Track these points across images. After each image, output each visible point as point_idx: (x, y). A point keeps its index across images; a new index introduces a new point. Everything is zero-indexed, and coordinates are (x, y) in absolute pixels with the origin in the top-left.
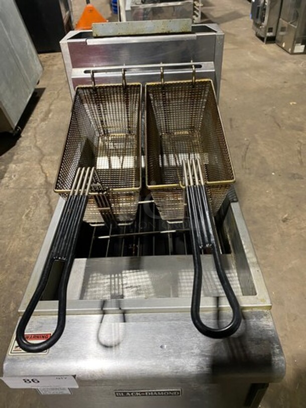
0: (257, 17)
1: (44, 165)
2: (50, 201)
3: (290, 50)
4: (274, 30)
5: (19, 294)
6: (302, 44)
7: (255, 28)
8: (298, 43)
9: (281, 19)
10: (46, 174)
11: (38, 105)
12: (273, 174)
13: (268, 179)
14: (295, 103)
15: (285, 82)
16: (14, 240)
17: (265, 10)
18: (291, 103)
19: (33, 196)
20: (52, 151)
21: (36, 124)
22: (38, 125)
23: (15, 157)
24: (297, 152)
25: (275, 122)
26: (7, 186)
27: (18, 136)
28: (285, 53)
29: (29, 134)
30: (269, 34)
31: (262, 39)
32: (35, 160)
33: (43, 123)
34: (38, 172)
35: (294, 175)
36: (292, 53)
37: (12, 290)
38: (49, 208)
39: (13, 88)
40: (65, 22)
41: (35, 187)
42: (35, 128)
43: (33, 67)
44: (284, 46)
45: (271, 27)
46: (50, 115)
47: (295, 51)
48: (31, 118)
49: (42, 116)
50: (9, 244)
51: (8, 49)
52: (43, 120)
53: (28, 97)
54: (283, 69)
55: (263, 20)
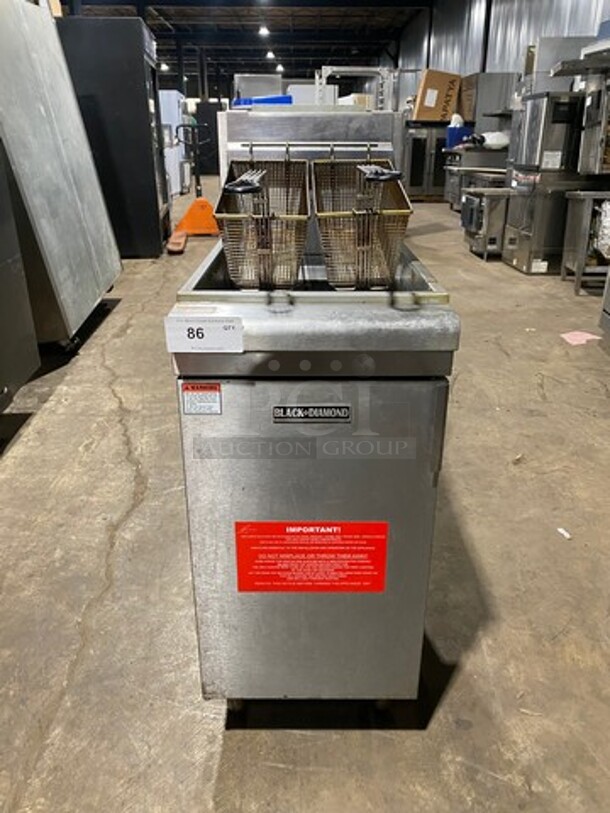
0: (471, 222)
1: (118, 389)
2: (126, 431)
3: (525, 268)
4: (499, 241)
5: (70, 539)
6: (544, 260)
7: (468, 238)
8: (536, 257)
9: (507, 226)
10: (120, 399)
11: (109, 318)
12: (498, 409)
13: (488, 414)
14: (533, 330)
15: (517, 306)
16: (63, 475)
17: (482, 211)
18: (528, 330)
19: (98, 424)
20: (132, 373)
21: (104, 341)
22: (108, 342)
23: (68, 378)
24: (536, 386)
25: (501, 349)
26: (53, 411)
27: (74, 352)
28: (517, 273)
29: (93, 351)
30: (491, 248)
31: (480, 256)
32: (102, 382)
33: (116, 340)
34: (108, 396)
35: (531, 411)
36: (529, 273)
37: (58, 535)
38: (125, 439)
39: (77, 279)
40: (161, 215)
41: (101, 414)
42: (103, 345)
43: (109, 261)
44: (515, 262)
45: (493, 236)
46: (129, 331)
47: (534, 270)
48: (95, 334)
49: (115, 330)
50: (54, 479)
51: (78, 226)
52: (117, 336)
53: (96, 300)
54: (515, 291)
55: (480, 226)
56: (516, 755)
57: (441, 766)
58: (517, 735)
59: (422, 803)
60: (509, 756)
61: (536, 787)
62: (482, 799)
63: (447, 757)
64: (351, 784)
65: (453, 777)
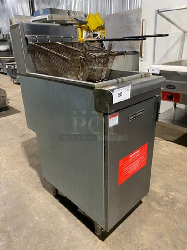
56: (161, 194)
57: (153, 207)
58: (157, 190)
59: (159, 217)
60: (160, 195)
61: (171, 197)
62: (167, 207)
63: (152, 204)
64: (144, 226)
65: (158, 208)
